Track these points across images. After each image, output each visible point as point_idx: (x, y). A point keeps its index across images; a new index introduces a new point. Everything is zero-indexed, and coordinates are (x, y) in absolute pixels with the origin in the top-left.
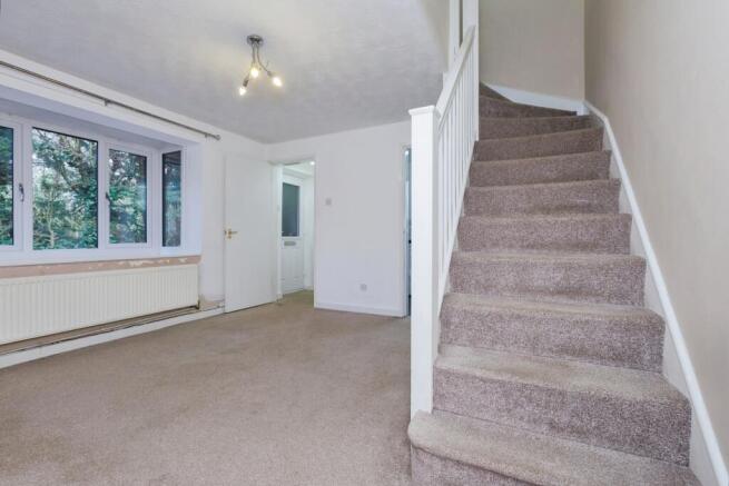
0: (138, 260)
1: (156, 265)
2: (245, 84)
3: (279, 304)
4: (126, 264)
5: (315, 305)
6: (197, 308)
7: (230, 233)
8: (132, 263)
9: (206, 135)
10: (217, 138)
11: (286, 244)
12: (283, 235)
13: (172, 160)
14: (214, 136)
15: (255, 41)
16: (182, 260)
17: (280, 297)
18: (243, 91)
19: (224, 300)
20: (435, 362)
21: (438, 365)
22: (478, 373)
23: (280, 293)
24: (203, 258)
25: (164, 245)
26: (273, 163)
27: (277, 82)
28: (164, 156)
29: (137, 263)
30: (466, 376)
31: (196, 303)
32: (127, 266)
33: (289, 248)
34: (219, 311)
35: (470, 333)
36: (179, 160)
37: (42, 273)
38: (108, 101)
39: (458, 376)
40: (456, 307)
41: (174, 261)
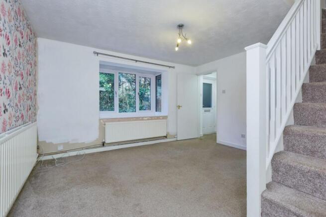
0: (146, 117)
1: (151, 119)
2: (178, 46)
3: (201, 139)
4: (142, 119)
5: (217, 142)
6: (166, 137)
7: (179, 107)
8: (144, 118)
9: (170, 67)
10: (174, 67)
11: (205, 111)
12: (203, 107)
13: (158, 78)
14: (172, 67)
15: (181, 26)
16: (161, 118)
17: (202, 136)
18: (177, 49)
19: (177, 135)
20: (263, 192)
21: (264, 195)
22: (293, 209)
23: (201, 134)
24: (169, 117)
25: (156, 111)
26: (198, 75)
27: (189, 42)
28: (156, 77)
29: (146, 119)
30: (284, 208)
31: (165, 135)
32: (142, 120)
33: (207, 113)
34: (175, 139)
35: (294, 180)
36: (161, 77)
37: (119, 121)
38: (136, 61)
39: (278, 206)
40: (283, 161)
41: (158, 118)
